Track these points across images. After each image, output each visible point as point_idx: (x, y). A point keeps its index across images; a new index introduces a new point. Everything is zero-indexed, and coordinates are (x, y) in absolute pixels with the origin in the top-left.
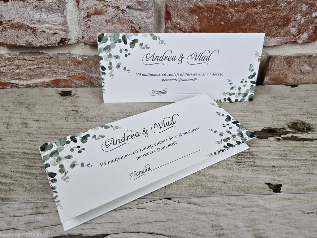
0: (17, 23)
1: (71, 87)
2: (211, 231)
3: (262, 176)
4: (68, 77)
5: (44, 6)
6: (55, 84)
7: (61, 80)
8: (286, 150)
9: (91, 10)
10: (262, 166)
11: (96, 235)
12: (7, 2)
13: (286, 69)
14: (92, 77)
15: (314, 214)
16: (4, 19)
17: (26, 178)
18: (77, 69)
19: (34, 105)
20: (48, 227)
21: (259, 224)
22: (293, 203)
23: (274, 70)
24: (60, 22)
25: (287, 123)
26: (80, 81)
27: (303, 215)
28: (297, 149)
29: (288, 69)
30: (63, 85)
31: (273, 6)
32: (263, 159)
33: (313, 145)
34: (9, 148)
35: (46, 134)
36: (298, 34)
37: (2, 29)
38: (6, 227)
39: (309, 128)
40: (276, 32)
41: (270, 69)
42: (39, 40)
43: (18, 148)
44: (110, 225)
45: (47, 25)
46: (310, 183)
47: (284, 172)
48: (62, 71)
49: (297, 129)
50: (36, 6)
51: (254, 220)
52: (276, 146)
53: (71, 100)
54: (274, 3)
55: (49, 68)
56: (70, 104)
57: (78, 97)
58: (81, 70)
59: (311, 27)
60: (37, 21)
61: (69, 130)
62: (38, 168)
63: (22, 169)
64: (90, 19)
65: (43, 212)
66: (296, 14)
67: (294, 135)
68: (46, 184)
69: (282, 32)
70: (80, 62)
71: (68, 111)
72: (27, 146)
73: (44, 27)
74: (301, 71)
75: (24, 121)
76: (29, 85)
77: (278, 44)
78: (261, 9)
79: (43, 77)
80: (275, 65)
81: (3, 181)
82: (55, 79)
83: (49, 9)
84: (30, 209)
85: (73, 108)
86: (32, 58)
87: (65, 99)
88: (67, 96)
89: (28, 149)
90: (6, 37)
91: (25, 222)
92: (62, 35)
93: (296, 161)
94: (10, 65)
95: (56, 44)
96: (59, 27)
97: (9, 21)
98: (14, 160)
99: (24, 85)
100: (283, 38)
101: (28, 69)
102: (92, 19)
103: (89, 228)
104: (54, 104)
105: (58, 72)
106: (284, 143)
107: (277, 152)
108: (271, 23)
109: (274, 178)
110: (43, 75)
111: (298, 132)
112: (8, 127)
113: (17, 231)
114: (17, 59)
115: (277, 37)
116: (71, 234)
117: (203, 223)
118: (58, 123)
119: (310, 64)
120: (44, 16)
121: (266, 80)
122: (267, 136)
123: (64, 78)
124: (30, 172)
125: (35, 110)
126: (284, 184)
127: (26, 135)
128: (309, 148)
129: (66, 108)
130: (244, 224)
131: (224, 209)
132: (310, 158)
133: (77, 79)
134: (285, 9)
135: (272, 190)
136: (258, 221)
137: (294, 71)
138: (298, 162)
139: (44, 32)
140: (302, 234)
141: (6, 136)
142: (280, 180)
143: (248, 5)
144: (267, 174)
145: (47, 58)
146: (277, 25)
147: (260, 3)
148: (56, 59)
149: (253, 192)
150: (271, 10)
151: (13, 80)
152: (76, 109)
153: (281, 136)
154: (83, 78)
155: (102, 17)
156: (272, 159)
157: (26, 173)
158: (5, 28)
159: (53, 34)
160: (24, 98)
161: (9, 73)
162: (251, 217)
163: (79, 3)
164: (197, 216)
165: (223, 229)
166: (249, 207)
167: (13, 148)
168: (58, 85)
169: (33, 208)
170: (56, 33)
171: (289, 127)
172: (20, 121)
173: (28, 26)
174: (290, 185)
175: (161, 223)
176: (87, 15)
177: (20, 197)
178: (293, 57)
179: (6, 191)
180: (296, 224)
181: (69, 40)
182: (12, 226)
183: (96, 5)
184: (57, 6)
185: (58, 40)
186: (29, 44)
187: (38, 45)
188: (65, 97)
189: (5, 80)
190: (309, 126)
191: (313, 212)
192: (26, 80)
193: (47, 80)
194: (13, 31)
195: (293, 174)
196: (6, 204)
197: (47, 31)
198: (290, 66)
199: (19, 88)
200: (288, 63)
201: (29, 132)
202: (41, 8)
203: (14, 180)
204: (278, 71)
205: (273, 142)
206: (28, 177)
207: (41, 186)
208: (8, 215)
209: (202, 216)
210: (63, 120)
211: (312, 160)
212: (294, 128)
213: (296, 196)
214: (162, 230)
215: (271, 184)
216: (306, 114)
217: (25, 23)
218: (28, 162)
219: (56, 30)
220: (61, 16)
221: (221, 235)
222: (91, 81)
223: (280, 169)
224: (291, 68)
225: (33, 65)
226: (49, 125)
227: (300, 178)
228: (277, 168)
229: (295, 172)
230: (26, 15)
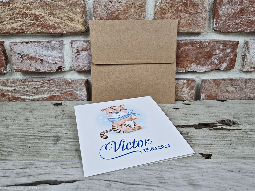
0: (32, 57)
1: (62, 101)
2: (155, 180)
3: (197, 149)
4: (61, 93)
5: (50, 46)
6: (52, 99)
7: (56, 95)
8: (216, 135)
9: (80, 48)
10: (197, 144)
11: (67, 181)
12: (28, 43)
13: (216, 89)
14: (77, 94)
15: (237, 172)
16: (24, 54)
17: (22, 149)
18: (67, 88)
19: (35, 110)
20: (32, 176)
21: (193, 177)
22: (221, 165)
23: (207, 89)
24: (59, 56)
25: (217, 120)
26: (69, 97)
27: (228, 173)
28: (224, 135)
29: (217, 89)
30: (56, 100)
31: (199, 45)
32: (198, 140)
33: (237, 133)
34: (13, 132)
35: (40, 125)
36: (219, 64)
37: (22, 60)
38: (2, 175)
39: (234, 123)
40: (204, 62)
41: (204, 89)
42: (44, 67)
43: (19, 132)
44: (79, 176)
45: (51, 58)
46: (234, 154)
47: (214, 148)
48: (57, 89)
49: (225, 124)
50: (45, 46)
51: (189, 174)
52: (209, 133)
53: (61, 108)
54: (199, 43)
55: (48, 87)
56: (60, 109)
57: (66, 106)
58: (70, 88)
59: (228, 59)
60: (44, 55)
61: (57, 123)
62: (31, 143)
63: (20, 143)
64: (79, 54)
65: (31, 167)
66: (215, 50)
67: (222, 127)
68: (36, 152)
69: (208, 62)
70: (70, 83)
71: (58, 113)
72: (25, 131)
73: (48, 59)
74: (227, 90)
75: (26, 118)
76: (33, 99)
77: (207, 71)
78: (191, 47)
79: (44, 94)
80: (207, 86)
81: (5, 150)
82: (51, 95)
83: (54, 48)
84: (21, 165)
85: (62, 112)
86: (38, 80)
87: (57, 107)
88: (59, 105)
89: (26, 133)
90: (23, 66)
91: (16, 173)
92: (60, 64)
93: (224, 141)
94: (22, 85)
95: (55, 70)
96: (58, 59)
97: (27, 55)
98: (15, 138)
99: (29, 100)
100: (209, 66)
101: (34, 88)
102: (80, 54)
103: (63, 177)
104: (49, 109)
105: (55, 90)
106: (215, 131)
107: (210, 136)
108: (199, 56)
109: (206, 150)
110: (44, 92)
111: (226, 125)
112: (14, 121)
113: (9, 178)
114: (28, 81)
115: (205, 65)
116: (49, 180)
117: (150, 175)
118: (49, 119)
119: (232, 85)
120: (49, 52)
121: (202, 97)
122: (202, 127)
123: (58, 95)
124: (25, 145)
125: (35, 112)
126: (213, 154)
127: (26, 126)
128: (234, 134)
129: (57, 112)
130: (181, 177)
131: (167, 168)
132: (235, 140)
133: (67, 95)
134: (207, 47)
135: (205, 158)
136: (192, 175)
137: (222, 90)
138: (225, 142)
139: (48, 62)
140: (227, 183)
141: (12, 126)
142: (211, 152)
143: (182, 44)
144: (201, 148)
145: (48, 80)
146: (204, 58)
147: (190, 43)
148: (54, 81)
149: (189, 158)
150: (198, 48)
151: (23, 95)
152: (64, 112)
153: (212, 128)
154: (71, 95)
155: (86, 53)
156: (205, 140)
157: (22, 146)
158: (24, 59)
159: (54, 63)
160: (29, 106)
161: (21, 90)
162: (187, 173)
163: (72, 44)
164: (145, 171)
165: (165, 179)
166: (186, 167)
167: (15, 132)
168: (53, 100)
169: (23, 165)
170: (56, 63)
171: (219, 122)
172: (23, 118)
173: (38, 58)
174: (219, 155)
175: (118, 175)
176: (77, 51)
177: (15, 158)
178: (219, 80)
179: (6, 155)
180: (222, 177)
181: (64, 68)
182: (7, 175)
183: (83, 45)
184: (58, 46)
185: (57, 67)
186: (38, 70)
187: (43, 71)
188: (57, 106)
189: (17, 95)
190: (234, 122)
191: (236, 171)
192: (32, 96)
193: (46, 96)
194: (29, 61)
195: (221, 148)
196: (4, 162)
197: (50, 62)
198: (218, 87)
199: (26, 101)
200: (216, 84)
201: (29, 124)
202: (48, 47)
203: (13, 150)
204: (210, 90)
205: (206, 131)
206: (23, 148)
207: (32, 153)
208: (5, 169)
209: (149, 171)
210: (54, 118)
211: (236, 141)
212: (223, 123)
213: (222, 161)
214: (117, 179)
215: (204, 154)
216: (232, 115)
217: (37, 56)
218: (25, 140)
219: (56, 61)
220: (61, 52)
221: (163, 183)
222: (76, 97)
223: (211, 145)
224: (219, 88)
225: (38, 85)
226: (43, 120)
227: (226, 151)
228: (209, 145)
229: (223, 147)
230: (38, 52)
